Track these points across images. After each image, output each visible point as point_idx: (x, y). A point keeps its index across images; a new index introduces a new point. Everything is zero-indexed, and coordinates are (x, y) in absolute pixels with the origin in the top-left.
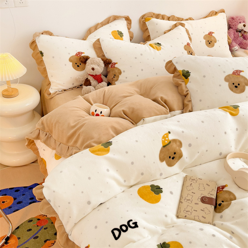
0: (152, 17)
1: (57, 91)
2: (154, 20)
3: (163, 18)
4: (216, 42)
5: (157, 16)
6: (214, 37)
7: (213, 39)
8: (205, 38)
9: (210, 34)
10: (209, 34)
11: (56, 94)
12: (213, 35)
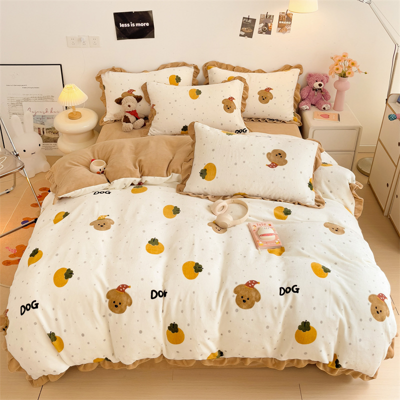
0: (214, 66)
1: (109, 120)
2: (215, 69)
3: (227, 67)
4: (271, 99)
5: (221, 66)
6: (271, 93)
7: (269, 95)
8: (259, 93)
9: (268, 89)
10: (266, 90)
11: (107, 123)
12: (271, 91)
